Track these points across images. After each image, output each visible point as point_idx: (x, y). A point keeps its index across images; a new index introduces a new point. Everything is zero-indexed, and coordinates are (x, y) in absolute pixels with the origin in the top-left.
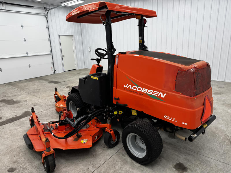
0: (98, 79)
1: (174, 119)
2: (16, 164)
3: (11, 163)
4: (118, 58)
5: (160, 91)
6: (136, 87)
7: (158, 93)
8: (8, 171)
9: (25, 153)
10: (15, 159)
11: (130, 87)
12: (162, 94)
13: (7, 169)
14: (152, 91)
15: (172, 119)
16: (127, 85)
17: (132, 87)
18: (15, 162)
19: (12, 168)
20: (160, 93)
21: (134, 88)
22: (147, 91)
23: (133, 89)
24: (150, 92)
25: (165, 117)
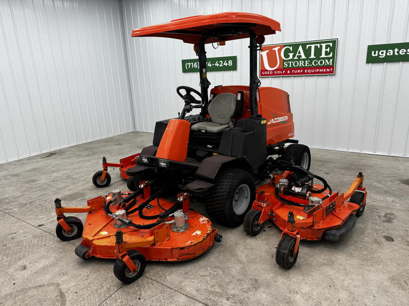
2: (378, 240)
3: (383, 245)
4: (259, 93)
8: (393, 240)
9: (355, 243)
10: (375, 246)
11: (272, 121)
13: (392, 243)
18: (378, 243)
19: (387, 240)
21: (275, 121)
22: (282, 119)
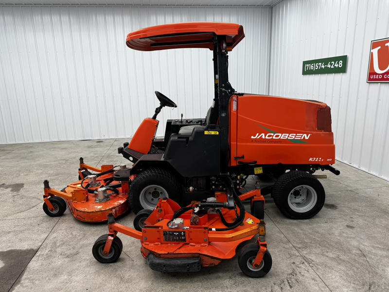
0: (218, 133)
1: (320, 159)
4: (237, 102)
5: (303, 133)
6: (272, 134)
7: (302, 136)
11: (262, 136)
12: (305, 135)
14: (295, 135)
15: (319, 159)
16: (258, 134)
17: (265, 136)
20: (304, 135)
21: (269, 136)
22: (288, 136)
23: (267, 137)
24: (292, 136)
25: (311, 159)
